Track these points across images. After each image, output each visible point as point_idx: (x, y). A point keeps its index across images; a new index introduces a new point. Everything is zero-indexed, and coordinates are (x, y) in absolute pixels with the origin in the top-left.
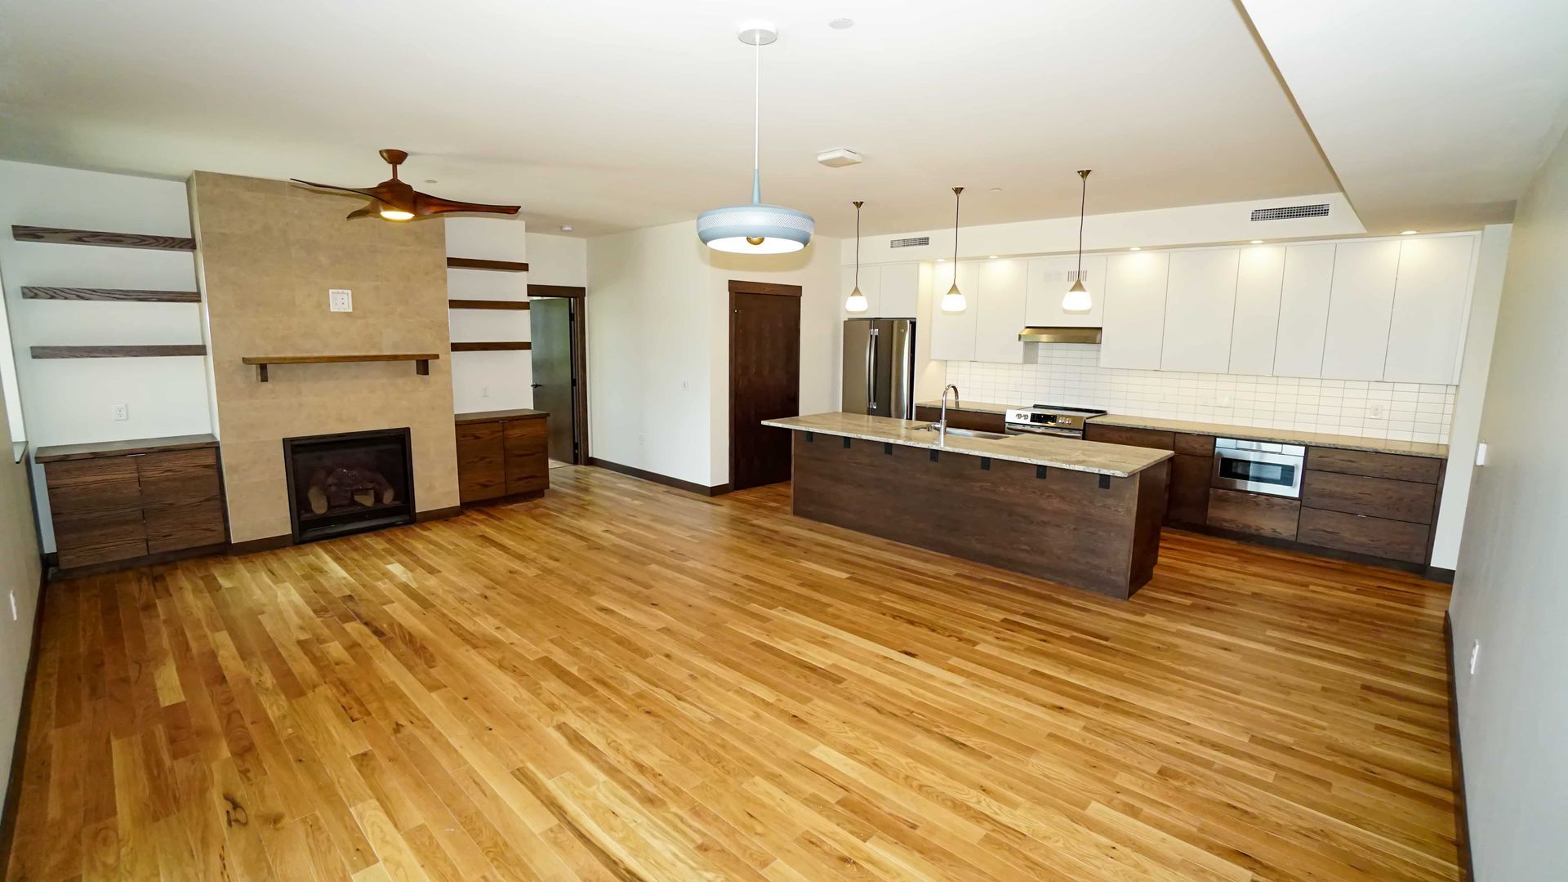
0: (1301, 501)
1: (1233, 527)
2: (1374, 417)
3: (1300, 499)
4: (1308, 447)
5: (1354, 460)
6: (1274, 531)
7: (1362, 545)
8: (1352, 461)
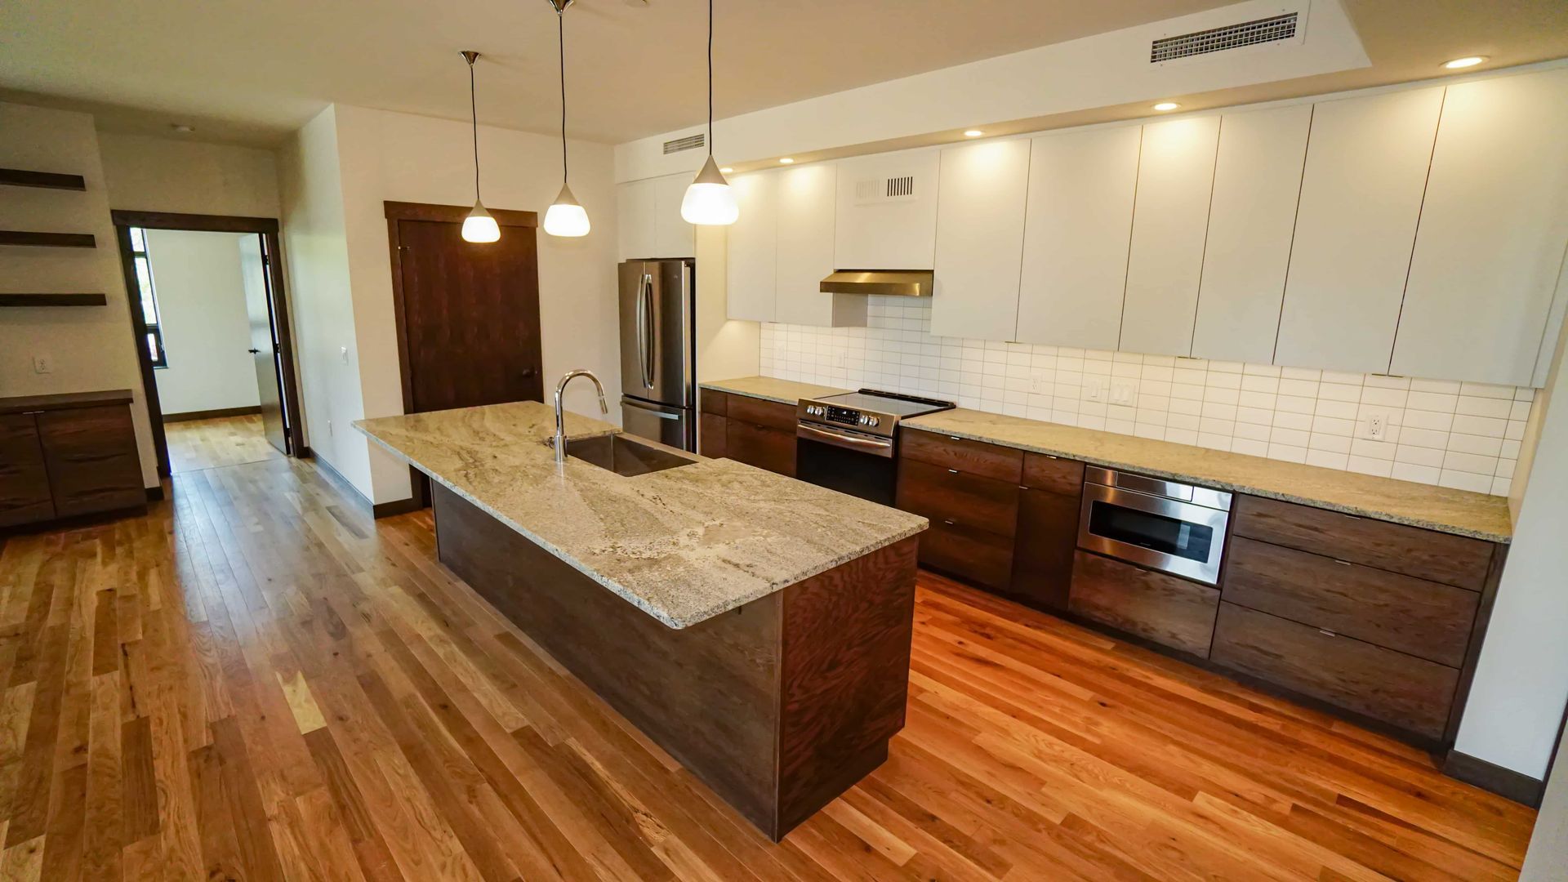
0: (1221, 590)
1: (1108, 619)
2: (1370, 437)
3: (1219, 587)
4: (1235, 495)
5: (1319, 526)
6: (1174, 636)
7: (1322, 685)
8: (1316, 529)
